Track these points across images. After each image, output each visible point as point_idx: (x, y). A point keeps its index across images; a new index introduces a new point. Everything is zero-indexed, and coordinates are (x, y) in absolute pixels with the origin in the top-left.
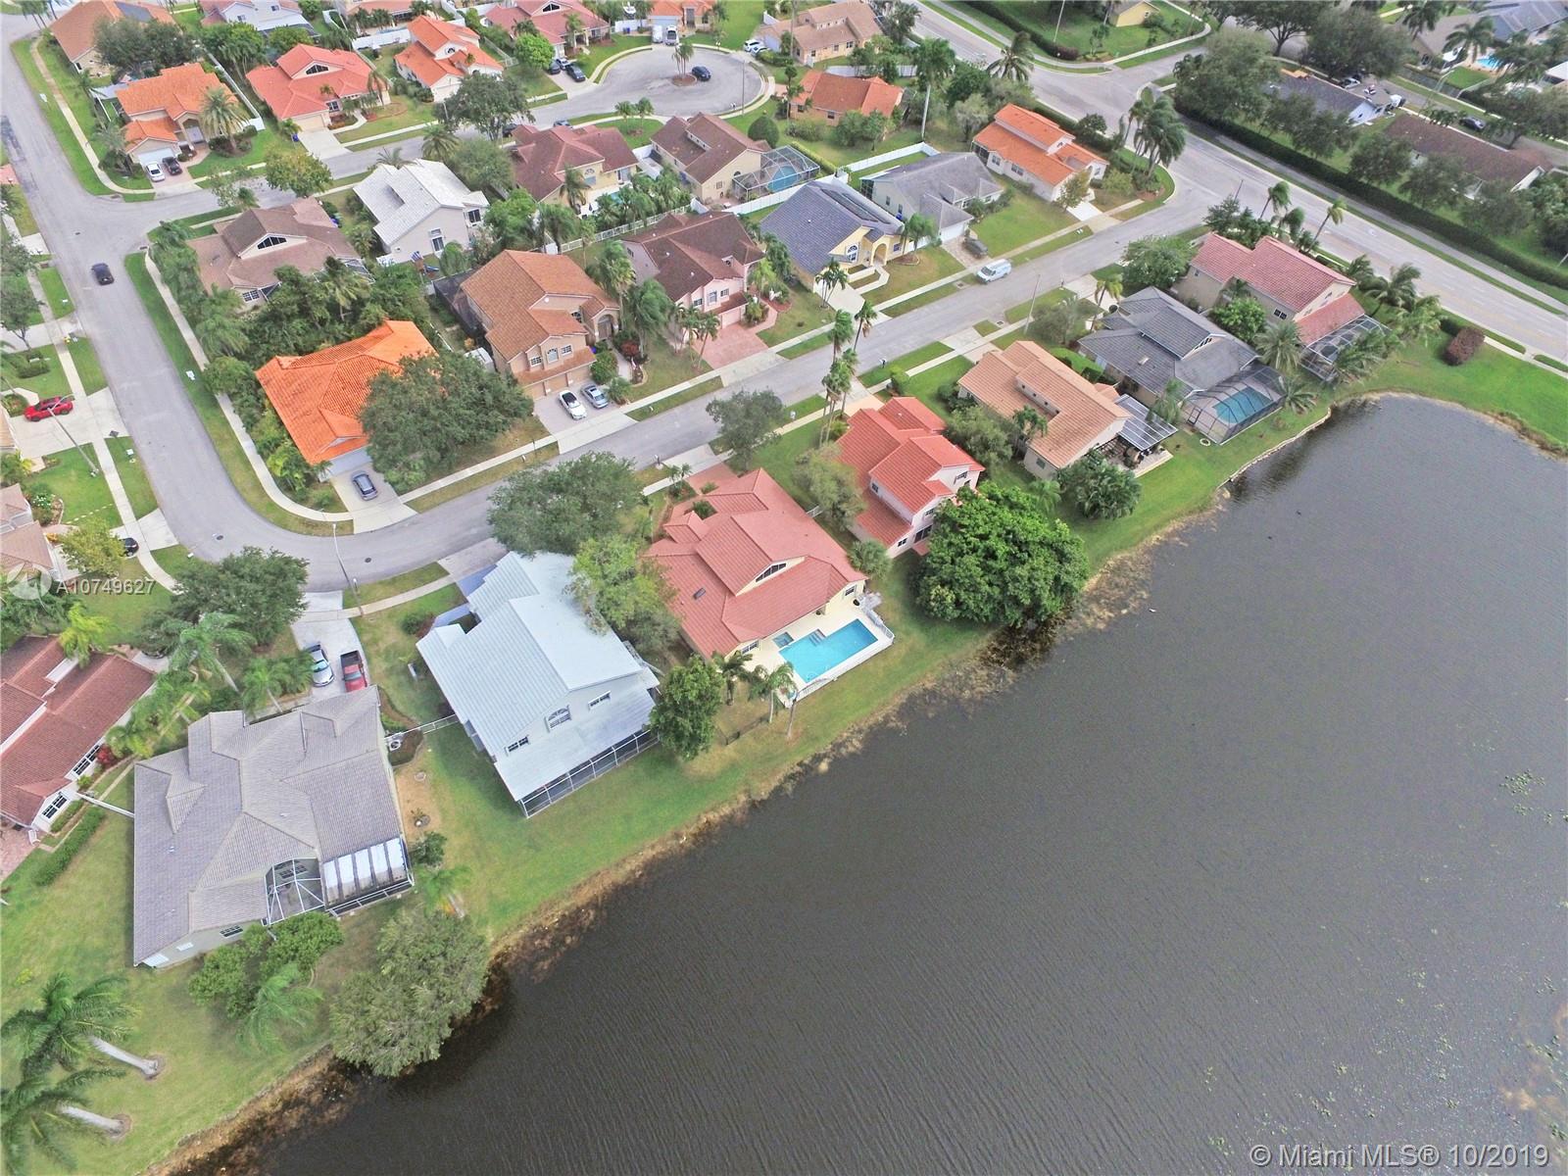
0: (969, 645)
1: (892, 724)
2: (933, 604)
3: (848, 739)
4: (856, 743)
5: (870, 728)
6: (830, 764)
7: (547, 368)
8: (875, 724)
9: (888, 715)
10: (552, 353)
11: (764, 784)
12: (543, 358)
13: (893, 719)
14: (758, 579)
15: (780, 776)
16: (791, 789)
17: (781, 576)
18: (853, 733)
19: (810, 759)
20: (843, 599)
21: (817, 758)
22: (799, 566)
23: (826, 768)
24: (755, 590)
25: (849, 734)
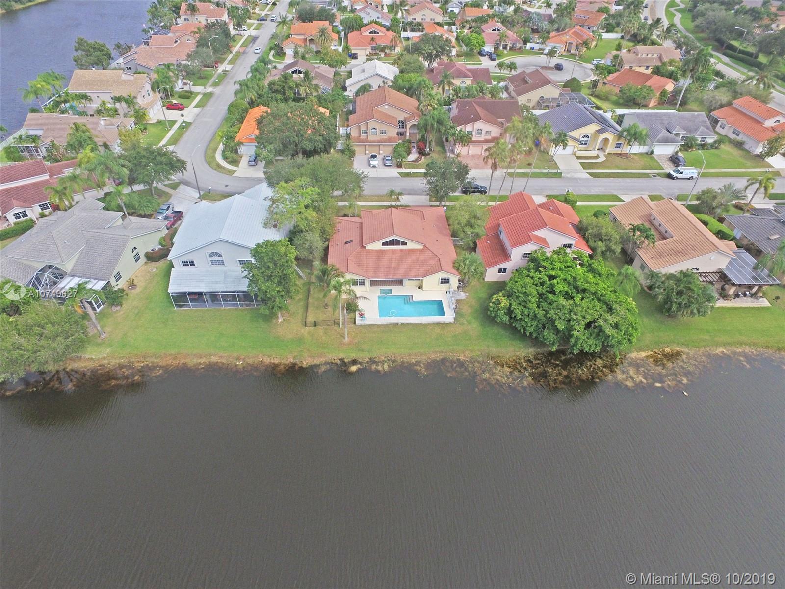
1: (419, 368)
7: (370, 138)
8: (407, 362)
9: (420, 362)
10: (374, 130)
11: (309, 359)
12: (368, 131)
13: (422, 365)
14: (384, 244)
15: (323, 360)
16: (323, 369)
17: (402, 250)
18: (389, 360)
19: (350, 360)
20: (438, 284)
21: (354, 362)
22: (417, 251)
23: (355, 370)
24: (380, 251)
25: (386, 359)
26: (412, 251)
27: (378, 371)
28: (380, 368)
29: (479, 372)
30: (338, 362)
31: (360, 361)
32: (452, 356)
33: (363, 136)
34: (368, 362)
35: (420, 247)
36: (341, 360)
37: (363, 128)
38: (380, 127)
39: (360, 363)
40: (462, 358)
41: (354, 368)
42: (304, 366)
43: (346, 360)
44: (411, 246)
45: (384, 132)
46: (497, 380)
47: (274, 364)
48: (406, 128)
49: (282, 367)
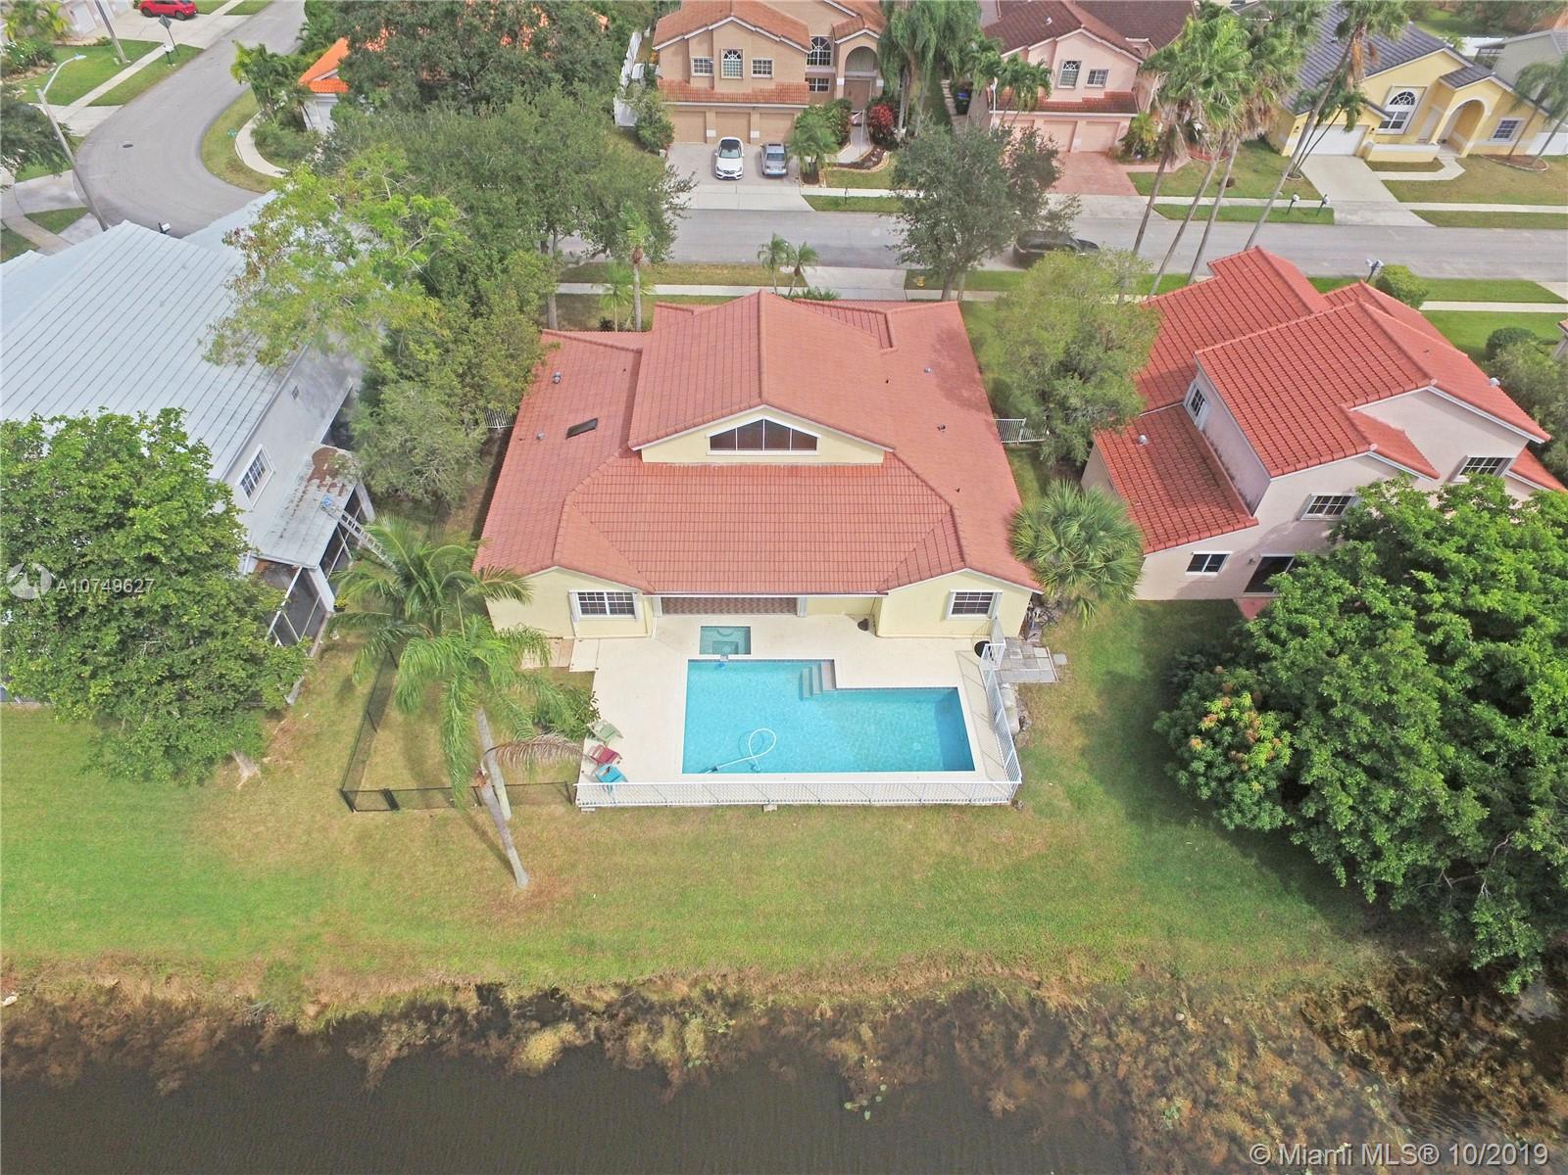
0: (1276, 946)
1: (849, 1050)
2: (1196, 743)
7: (721, 88)
8: (797, 1013)
10: (733, 58)
11: (340, 982)
12: (715, 62)
13: (866, 1032)
14: (718, 442)
15: (402, 990)
16: (392, 1050)
17: (794, 470)
19: (527, 994)
20: (944, 617)
22: (859, 471)
23: (546, 1057)
24: (704, 470)
26: (835, 471)
27: (655, 1071)
28: (665, 1047)
29: (1142, 1084)
30: (471, 1002)
31: (578, 998)
32: (1010, 985)
33: (699, 81)
34: (610, 1013)
35: (876, 458)
36: (487, 993)
37: (697, 52)
38: (755, 50)
40: (1054, 997)
41: (542, 1047)
42: (306, 1026)
43: (510, 996)
44: (832, 451)
45: (763, 67)
46: (1233, 1138)
47: (166, 1006)
48: (836, 64)
49: (200, 1025)
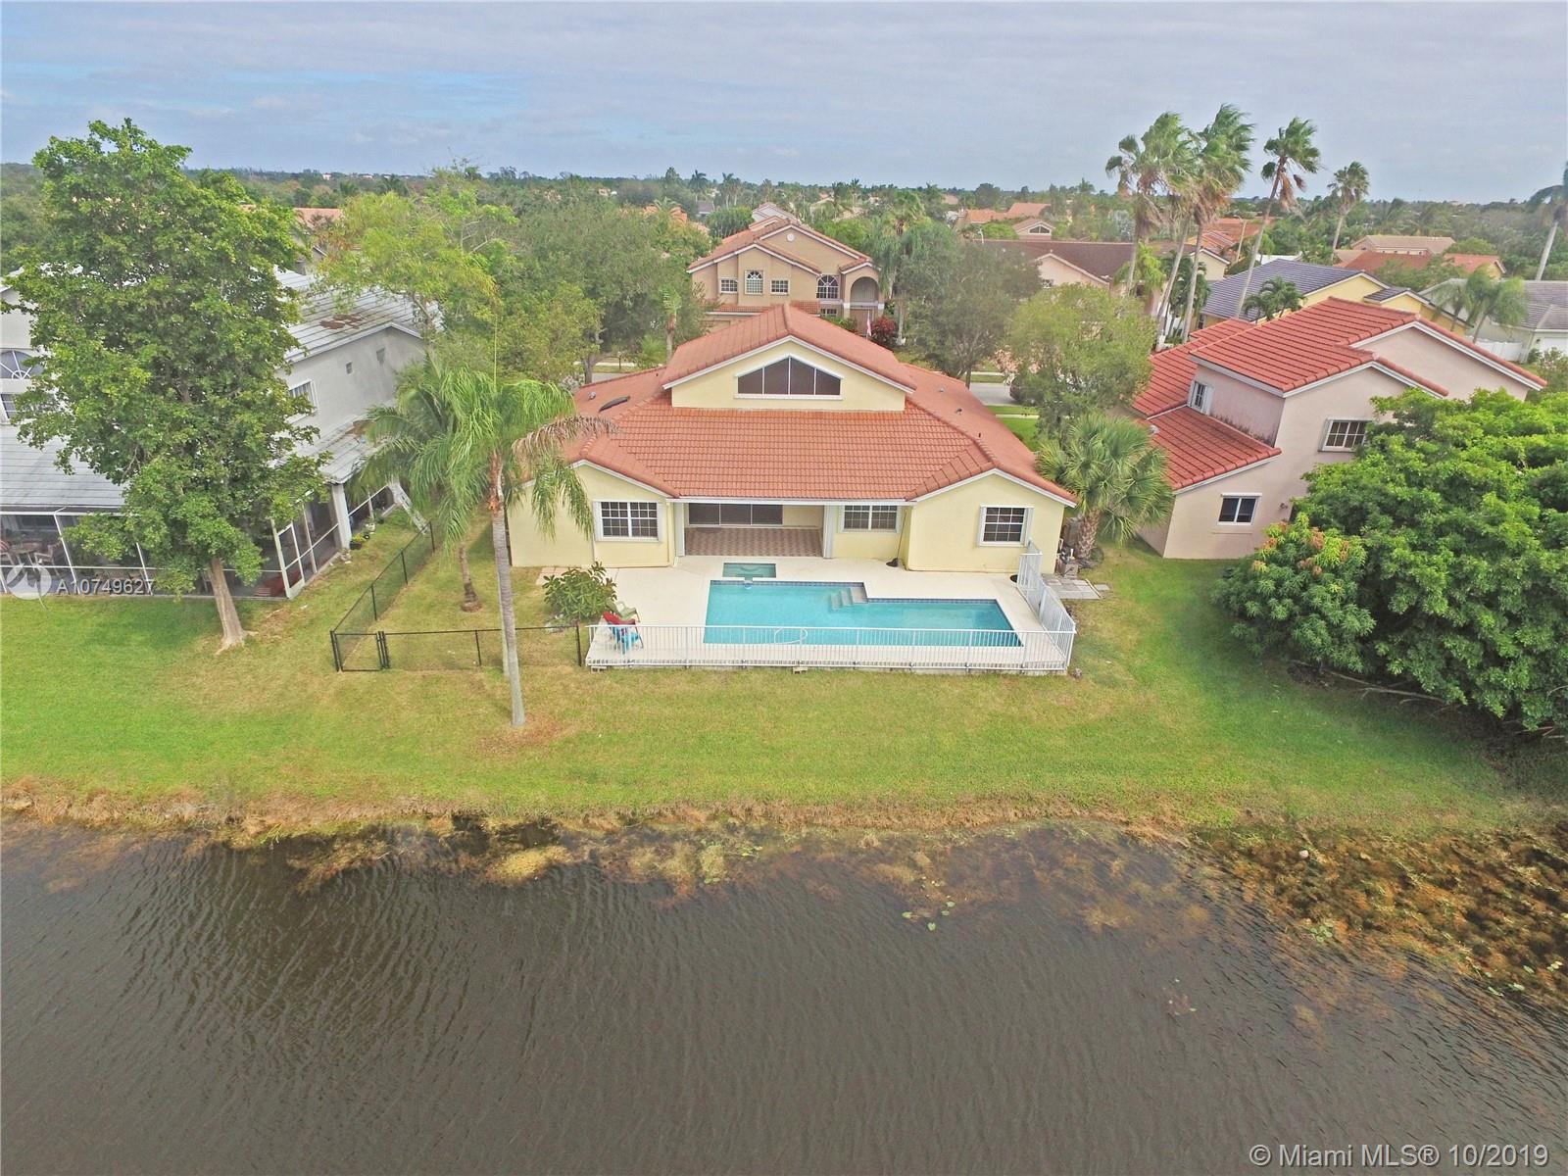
3: (698, 839)
4: (712, 860)
5: (809, 844)
6: (553, 867)
7: (743, 302)
8: (837, 844)
9: (909, 843)
10: (754, 278)
11: (290, 807)
12: (740, 282)
13: (923, 859)
14: (748, 384)
15: (362, 816)
16: (343, 862)
17: (818, 415)
18: (732, 829)
19: (512, 822)
20: (976, 545)
21: (536, 833)
22: (882, 417)
23: (527, 871)
24: (731, 415)
25: (714, 826)
28: (675, 866)
29: (1276, 907)
30: (444, 828)
31: (572, 826)
33: (726, 297)
34: (611, 836)
35: (896, 405)
36: (464, 819)
37: (725, 274)
38: (773, 272)
39: (570, 842)
41: (523, 864)
42: (243, 842)
43: (492, 824)
44: (856, 395)
45: (780, 287)
46: (1412, 955)
47: (79, 823)
48: (842, 297)
